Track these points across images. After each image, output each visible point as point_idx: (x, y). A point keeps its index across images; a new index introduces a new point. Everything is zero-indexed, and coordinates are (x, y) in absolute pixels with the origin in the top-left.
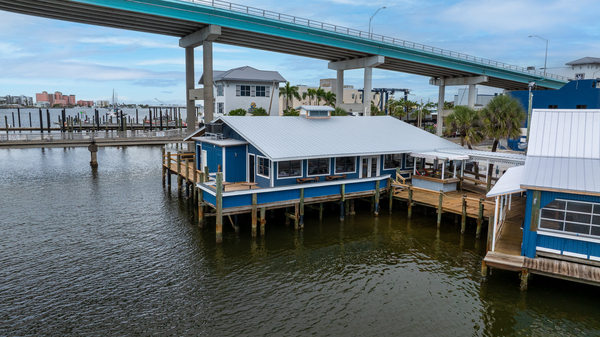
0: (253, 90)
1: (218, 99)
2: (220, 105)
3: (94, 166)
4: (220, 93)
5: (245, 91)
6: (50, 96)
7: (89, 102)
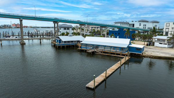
0: (67, 29)
1: (60, 30)
2: (61, 31)
3: (41, 42)
4: (60, 29)
5: (65, 29)
6: (16, 24)
7: (27, 26)
